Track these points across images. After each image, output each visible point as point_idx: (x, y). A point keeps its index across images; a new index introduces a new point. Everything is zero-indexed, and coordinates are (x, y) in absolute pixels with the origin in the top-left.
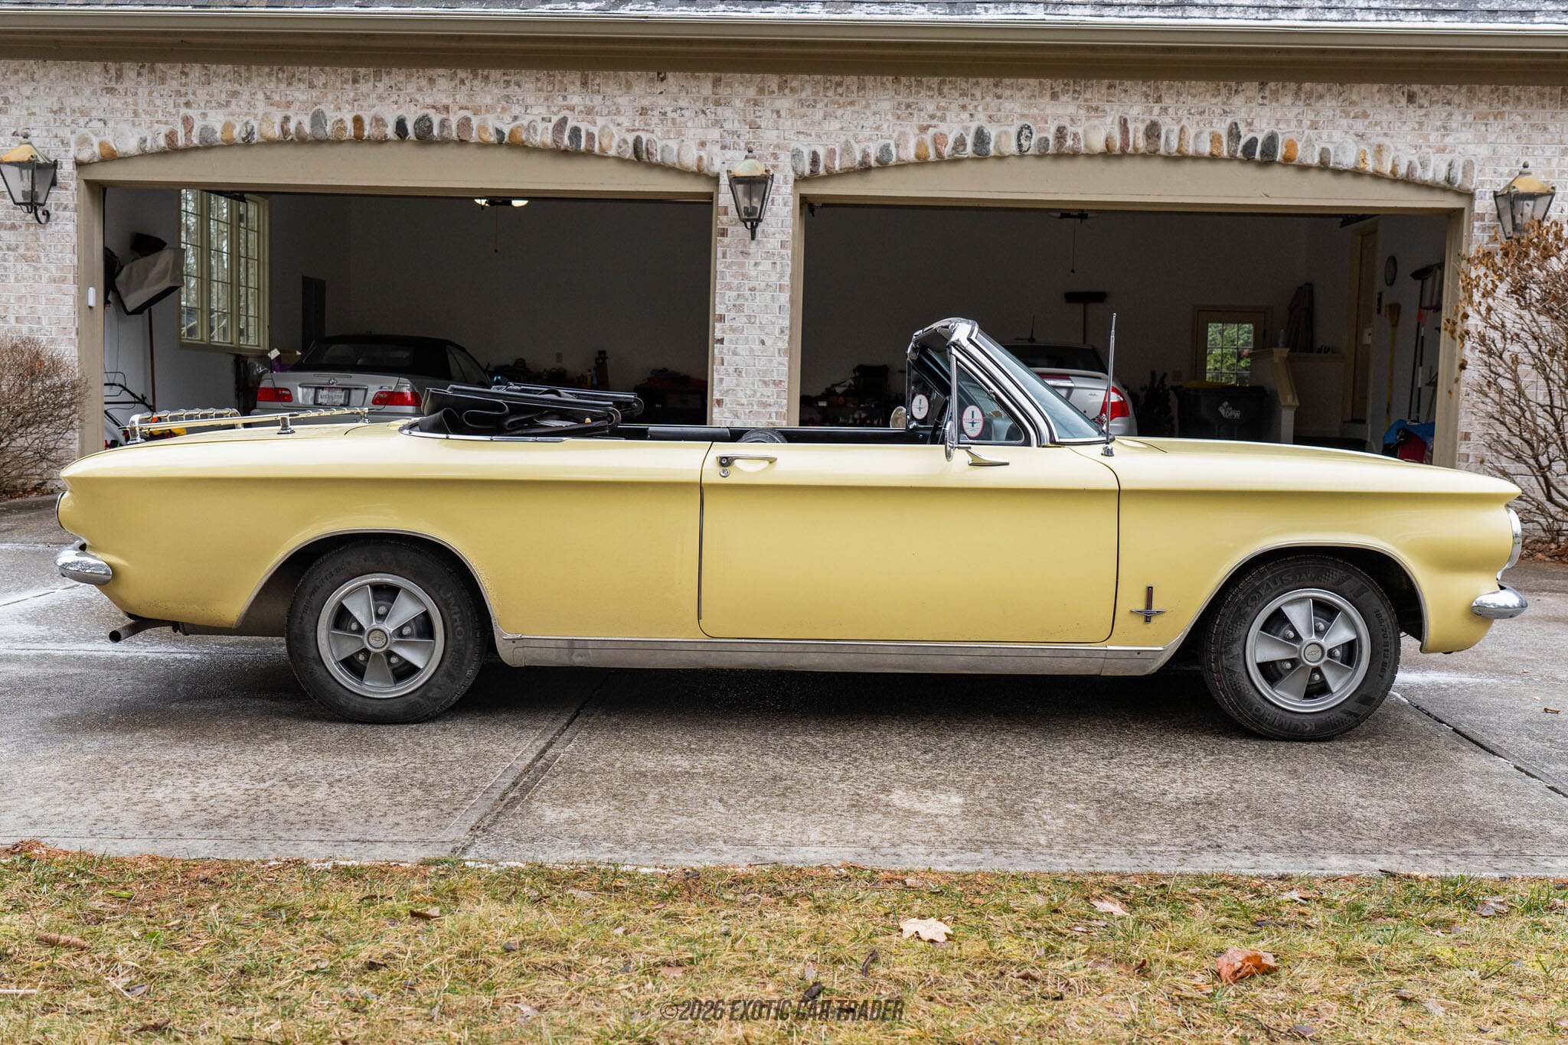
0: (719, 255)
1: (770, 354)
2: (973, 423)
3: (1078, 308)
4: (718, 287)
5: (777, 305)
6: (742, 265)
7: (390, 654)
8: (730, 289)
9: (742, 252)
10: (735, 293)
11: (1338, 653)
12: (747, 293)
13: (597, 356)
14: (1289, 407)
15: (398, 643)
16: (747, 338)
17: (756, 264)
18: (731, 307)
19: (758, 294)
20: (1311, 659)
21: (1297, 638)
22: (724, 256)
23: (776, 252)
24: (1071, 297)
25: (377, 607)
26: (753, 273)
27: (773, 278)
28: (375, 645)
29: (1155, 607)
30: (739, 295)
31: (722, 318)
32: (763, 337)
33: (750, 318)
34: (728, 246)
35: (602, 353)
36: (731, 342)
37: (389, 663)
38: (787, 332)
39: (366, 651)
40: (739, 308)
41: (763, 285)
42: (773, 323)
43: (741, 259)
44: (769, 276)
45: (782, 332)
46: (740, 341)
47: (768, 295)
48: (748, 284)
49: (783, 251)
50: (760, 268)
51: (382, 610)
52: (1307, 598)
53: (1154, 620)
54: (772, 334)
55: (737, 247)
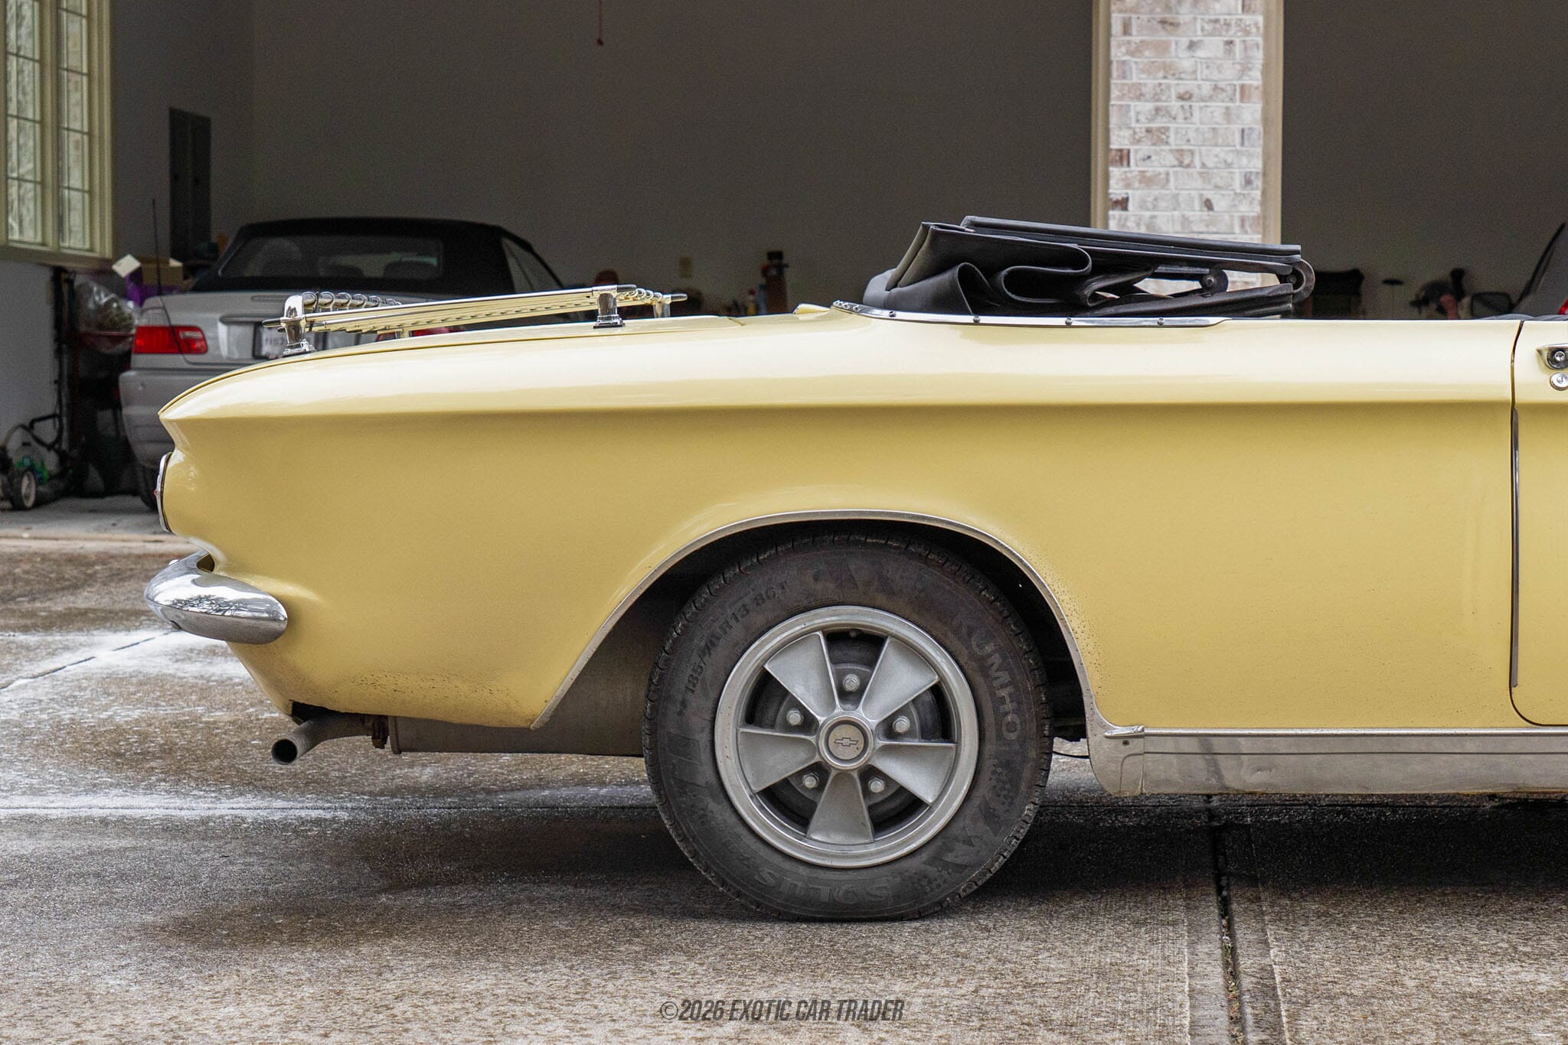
0: (1117, 27)
1: (1223, 228)
4: (1115, 93)
5: (1236, 128)
6: (1162, 48)
7: (869, 773)
8: (1140, 97)
9: (1163, 22)
10: (1150, 106)
12: (1175, 105)
13: (765, 261)
15: (886, 750)
16: (1175, 197)
17: (1192, 45)
18: (1141, 134)
19: (1196, 105)
22: (1126, 30)
23: (1233, 19)
25: (840, 677)
26: (1186, 63)
27: (1229, 73)
28: (843, 758)
30: (1157, 110)
31: (1123, 157)
32: (1208, 194)
33: (1182, 158)
34: (1134, 10)
35: (776, 256)
36: (1143, 205)
37: (867, 792)
38: (1258, 183)
39: (819, 769)
40: (1157, 136)
41: (1206, 89)
42: (1228, 165)
43: (1162, 36)
44: (1219, 68)
45: (1248, 182)
46: (1163, 204)
47: (1217, 108)
48: (1177, 87)
49: (1248, 19)
50: (1201, 53)
51: (852, 682)
54: (1228, 187)
55: (1152, 11)
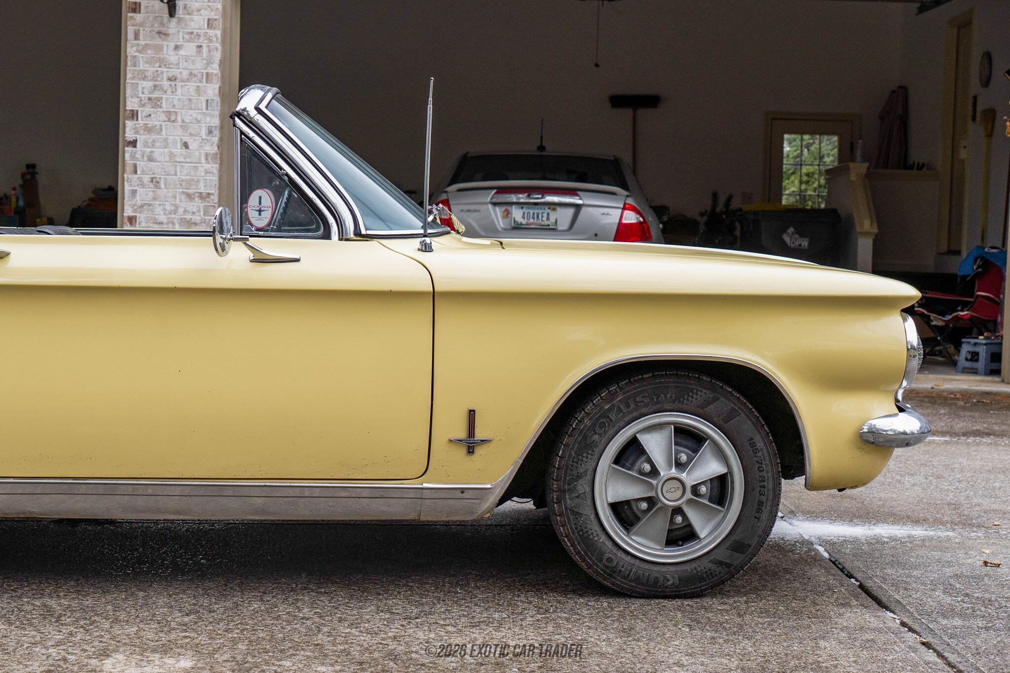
0: (131, 35)
1: (195, 160)
2: (260, 211)
3: (627, 113)
4: (129, 75)
5: (203, 99)
6: (158, 49)
8: (144, 78)
9: (159, 33)
10: (150, 84)
11: (703, 489)
12: (166, 84)
13: (24, 170)
14: (866, 234)
16: (166, 140)
17: (177, 48)
18: (145, 101)
19: (179, 84)
20: (670, 498)
21: (654, 472)
22: (136, 37)
23: (202, 32)
24: (618, 101)
26: (173, 59)
27: (199, 65)
29: (479, 434)
30: (155, 86)
31: (134, 115)
32: (186, 139)
33: (170, 117)
34: (141, 25)
35: (31, 167)
36: (146, 145)
38: (217, 133)
40: (155, 103)
41: (185, 74)
42: (198, 122)
43: (158, 41)
44: (193, 62)
45: (210, 132)
46: (158, 144)
47: (192, 86)
48: (167, 73)
49: (211, 32)
50: (182, 52)
52: (669, 423)
53: (480, 451)
54: (198, 135)
55: (152, 26)
